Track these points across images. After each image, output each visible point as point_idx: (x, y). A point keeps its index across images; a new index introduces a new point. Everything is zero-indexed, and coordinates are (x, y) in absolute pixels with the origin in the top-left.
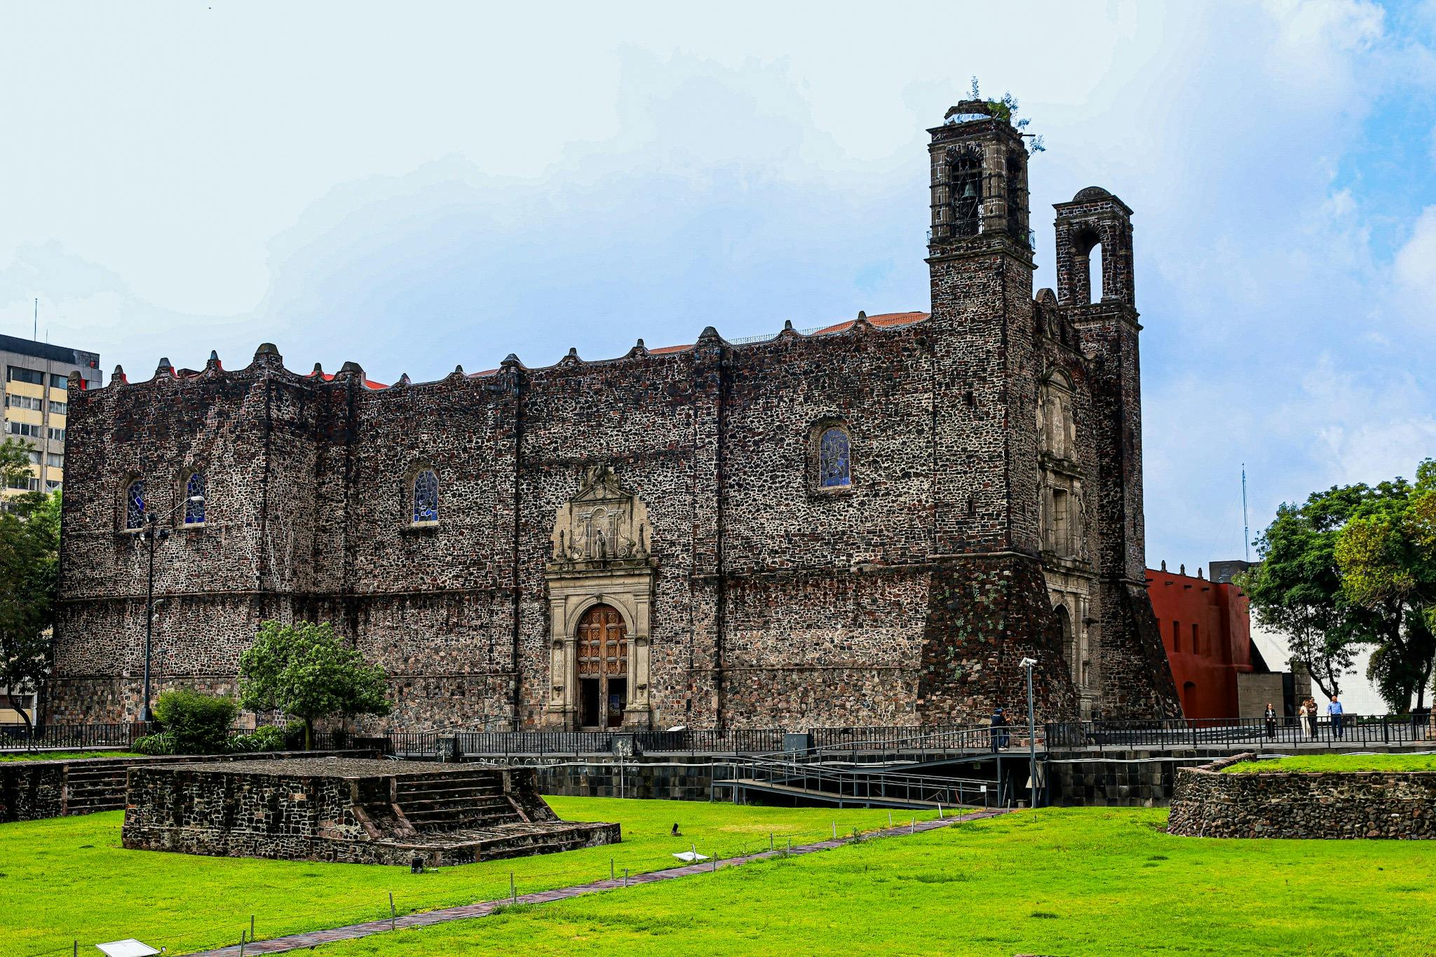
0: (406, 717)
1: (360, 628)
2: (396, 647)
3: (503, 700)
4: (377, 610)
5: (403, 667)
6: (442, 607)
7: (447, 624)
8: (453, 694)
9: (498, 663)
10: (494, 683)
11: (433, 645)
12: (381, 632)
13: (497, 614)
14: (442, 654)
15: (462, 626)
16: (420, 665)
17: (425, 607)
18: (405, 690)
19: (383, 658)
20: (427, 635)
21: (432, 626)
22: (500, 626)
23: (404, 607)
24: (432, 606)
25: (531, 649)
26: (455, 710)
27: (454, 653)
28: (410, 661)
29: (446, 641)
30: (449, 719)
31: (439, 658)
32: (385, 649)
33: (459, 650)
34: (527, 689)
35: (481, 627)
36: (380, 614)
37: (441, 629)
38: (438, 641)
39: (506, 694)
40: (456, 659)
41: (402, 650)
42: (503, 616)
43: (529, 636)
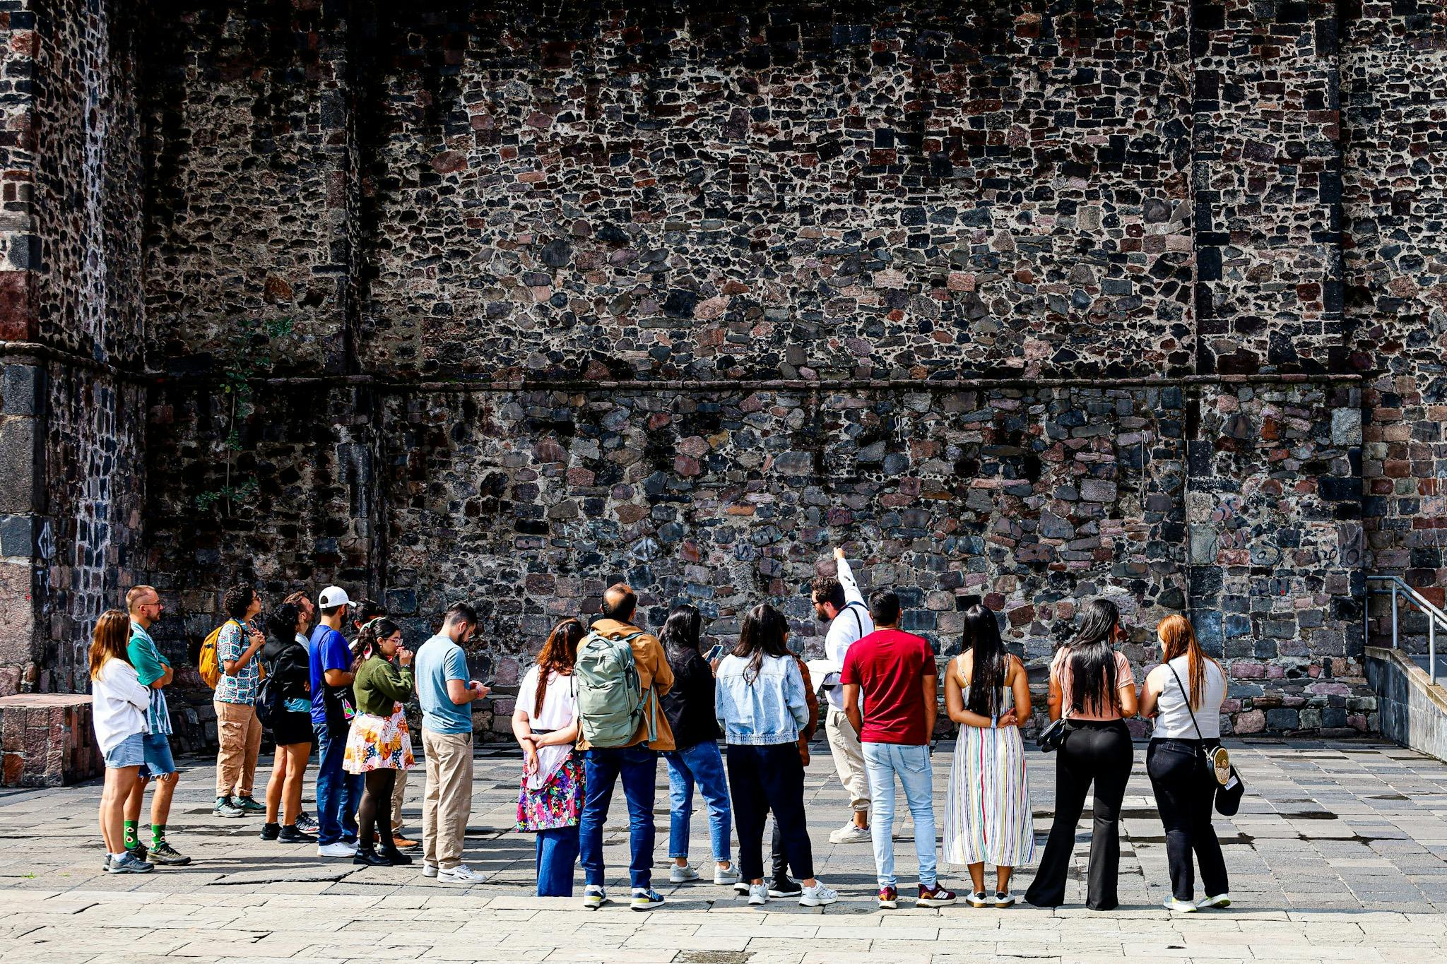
0: (700, 574)
1: (398, 148)
2: (616, 240)
3: (1295, 500)
4: (500, 67)
5: (661, 336)
6: (884, 60)
7: (915, 141)
8: (966, 467)
9: (1249, 325)
10: (1240, 419)
11: (833, 236)
12: (522, 172)
13: (1234, 94)
14: (891, 278)
15: (1001, 151)
16: (762, 332)
17: (786, 58)
18: (688, 447)
19: (541, 295)
20: (800, 192)
21: (830, 149)
22: (1255, 150)
23: (656, 55)
24: (823, 51)
25: (1412, 263)
26: (987, 541)
27: (962, 279)
28: (701, 311)
29: (915, 217)
30: (950, 584)
31: (874, 300)
32: (554, 253)
33: (990, 262)
34: (1398, 449)
35: (1113, 156)
36: (516, 88)
37: (879, 162)
38: (869, 220)
39: (1312, 468)
40: (973, 303)
41: (654, 258)
42: (1274, 104)
43: (1401, 205)
